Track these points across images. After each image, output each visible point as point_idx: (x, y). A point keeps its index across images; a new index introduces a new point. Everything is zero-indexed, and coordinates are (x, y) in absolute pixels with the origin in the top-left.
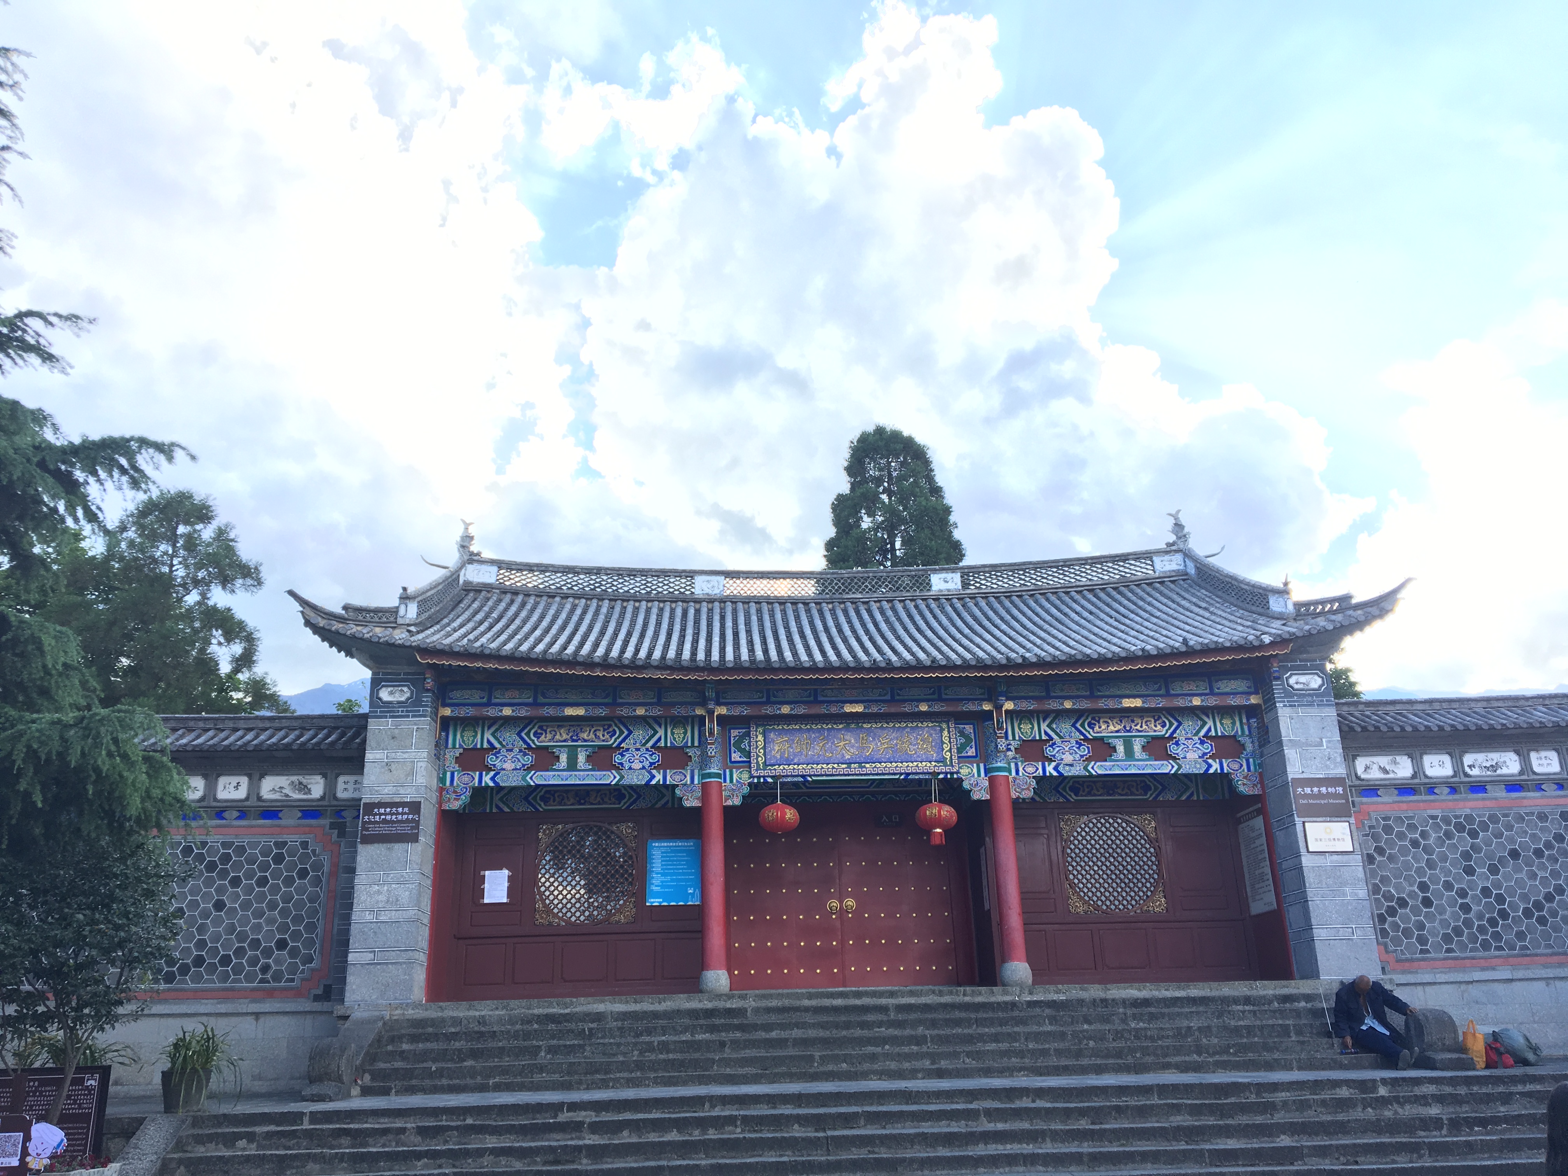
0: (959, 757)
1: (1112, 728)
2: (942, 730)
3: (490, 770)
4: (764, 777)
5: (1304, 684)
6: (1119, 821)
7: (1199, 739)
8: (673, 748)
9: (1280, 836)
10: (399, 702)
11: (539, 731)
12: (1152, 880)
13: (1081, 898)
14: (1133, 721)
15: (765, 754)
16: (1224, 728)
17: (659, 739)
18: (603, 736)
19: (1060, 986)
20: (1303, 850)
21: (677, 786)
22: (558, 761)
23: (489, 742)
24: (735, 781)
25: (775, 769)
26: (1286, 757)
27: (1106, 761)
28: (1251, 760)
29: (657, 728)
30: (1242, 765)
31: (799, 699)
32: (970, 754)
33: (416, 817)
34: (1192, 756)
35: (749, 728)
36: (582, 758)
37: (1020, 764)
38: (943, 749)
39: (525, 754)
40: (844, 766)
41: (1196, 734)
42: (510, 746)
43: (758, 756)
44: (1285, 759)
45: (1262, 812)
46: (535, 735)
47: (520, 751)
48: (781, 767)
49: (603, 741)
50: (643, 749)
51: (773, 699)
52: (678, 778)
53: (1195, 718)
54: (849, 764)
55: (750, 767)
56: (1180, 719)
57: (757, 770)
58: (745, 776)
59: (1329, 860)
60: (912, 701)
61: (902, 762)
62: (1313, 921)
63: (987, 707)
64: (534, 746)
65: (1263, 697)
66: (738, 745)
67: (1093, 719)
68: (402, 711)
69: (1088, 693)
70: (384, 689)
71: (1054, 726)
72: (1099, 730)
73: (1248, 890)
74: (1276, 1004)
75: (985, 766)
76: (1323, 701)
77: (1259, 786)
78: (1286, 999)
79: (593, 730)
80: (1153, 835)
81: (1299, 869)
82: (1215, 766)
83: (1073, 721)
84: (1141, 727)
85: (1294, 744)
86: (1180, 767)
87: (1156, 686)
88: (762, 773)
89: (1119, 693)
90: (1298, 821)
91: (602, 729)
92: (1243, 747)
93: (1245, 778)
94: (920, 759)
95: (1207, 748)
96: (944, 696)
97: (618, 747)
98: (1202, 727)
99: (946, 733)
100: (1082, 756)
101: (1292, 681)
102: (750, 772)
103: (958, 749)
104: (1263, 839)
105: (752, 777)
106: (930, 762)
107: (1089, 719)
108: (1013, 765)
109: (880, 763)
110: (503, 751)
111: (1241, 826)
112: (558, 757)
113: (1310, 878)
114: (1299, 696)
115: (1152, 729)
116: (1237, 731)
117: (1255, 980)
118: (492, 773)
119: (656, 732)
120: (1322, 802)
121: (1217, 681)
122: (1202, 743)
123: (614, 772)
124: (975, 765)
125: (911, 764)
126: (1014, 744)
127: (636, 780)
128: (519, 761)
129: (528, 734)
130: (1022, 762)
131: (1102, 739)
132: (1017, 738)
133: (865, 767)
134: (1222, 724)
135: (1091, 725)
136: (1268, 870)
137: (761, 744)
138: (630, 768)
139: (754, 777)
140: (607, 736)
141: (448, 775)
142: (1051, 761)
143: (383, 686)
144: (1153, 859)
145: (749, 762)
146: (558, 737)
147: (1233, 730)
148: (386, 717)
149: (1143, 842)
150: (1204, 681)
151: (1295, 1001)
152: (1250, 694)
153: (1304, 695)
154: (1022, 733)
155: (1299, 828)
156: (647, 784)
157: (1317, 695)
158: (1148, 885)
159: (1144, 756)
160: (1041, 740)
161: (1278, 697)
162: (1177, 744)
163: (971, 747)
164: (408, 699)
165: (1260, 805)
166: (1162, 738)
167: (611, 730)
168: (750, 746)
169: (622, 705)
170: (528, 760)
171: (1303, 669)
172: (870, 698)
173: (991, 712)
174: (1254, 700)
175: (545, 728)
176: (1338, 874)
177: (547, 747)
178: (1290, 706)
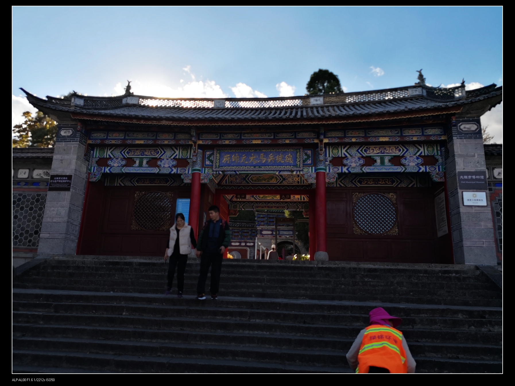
0: (303, 164)
1: (375, 152)
2: (297, 153)
3: (109, 166)
4: (218, 171)
5: (468, 128)
6: (380, 196)
7: (416, 157)
8: (182, 159)
9: (451, 200)
10: (68, 136)
11: (129, 151)
12: (393, 221)
13: (360, 228)
14: (385, 149)
15: (219, 162)
16: (429, 152)
17: (176, 155)
18: (154, 153)
19: (337, 262)
20: (461, 205)
21: (182, 174)
22: (135, 163)
23: (109, 155)
24: (206, 173)
25: (223, 168)
26: (456, 162)
27: (371, 166)
28: (441, 166)
29: (176, 150)
30: (436, 169)
31: (234, 138)
32: (308, 163)
33: (70, 181)
34: (412, 164)
35: (214, 151)
36: (145, 162)
37: (331, 167)
38: (297, 161)
39: (123, 161)
40: (252, 167)
41: (415, 155)
42: (117, 157)
43: (216, 163)
44: (455, 163)
45: (445, 190)
46: (127, 153)
47: (121, 159)
48: (226, 167)
49: (154, 156)
50: (170, 159)
51: (222, 138)
52: (182, 171)
53: (415, 148)
54: (255, 166)
55: (212, 167)
56: (407, 148)
57: (215, 168)
58: (211, 171)
59: (474, 210)
60: (283, 139)
61: (278, 166)
62: (464, 237)
63: (316, 141)
64: (126, 157)
65: (448, 136)
66: (209, 158)
67: (367, 148)
68: (69, 140)
69: (364, 135)
70: (63, 131)
71: (348, 151)
72: (369, 153)
73: (437, 226)
74: (440, 274)
75: (315, 168)
76: (477, 136)
77: (443, 178)
78: (446, 272)
79: (150, 151)
80: (395, 202)
81: (459, 213)
82: (423, 169)
83: (358, 148)
84: (389, 151)
85: (460, 156)
86: (406, 169)
87: (396, 132)
88: (217, 169)
89: (379, 135)
90: (460, 191)
91: (153, 151)
92: (437, 160)
93: (437, 174)
94: (286, 165)
95: (420, 161)
96: (297, 137)
97: (160, 158)
98: (418, 152)
99: (298, 154)
100: (360, 164)
101: (462, 127)
102: (212, 169)
103: (303, 160)
104: (444, 203)
105: (213, 171)
106: (290, 166)
107: (365, 148)
108: (328, 168)
109: (268, 166)
110: (115, 159)
111: (436, 198)
112: (135, 162)
113: (464, 217)
114: (465, 134)
115: (394, 152)
116: (435, 153)
117: (432, 263)
118: (109, 168)
119: (175, 152)
120: (473, 182)
121: (426, 129)
122: (417, 158)
123: (157, 168)
124: (311, 167)
125: (282, 167)
126: (329, 159)
127: (165, 171)
128: (120, 163)
129: (124, 153)
130: (332, 166)
131: (370, 157)
132: (331, 156)
133: (261, 168)
134: (428, 150)
135: (365, 151)
136: (445, 216)
137: (218, 158)
138: (164, 167)
139: (214, 171)
140: (155, 154)
141: (93, 168)
142: (345, 166)
143: (63, 130)
144: (394, 212)
145: (213, 165)
146: (136, 154)
147: (432, 153)
148: (62, 142)
149: (390, 205)
150: (420, 130)
151: (450, 273)
152: (441, 135)
153: (467, 134)
154: (333, 154)
155: (460, 194)
156: (170, 173)
157: (474, 134)
158: (391, 223)
159: (390, 164)
160: (342, 157)
161: (454, 135)
162: (405, 159)
163: (310, 160)
164: (71, 135)
165: (443, 187)
166: (399, 156)
167: (157, 151)
168: (213, 158)
169: (159, 140)
170: (124, 163)
171: (468, 121)
172: (264, 138)
173: (317, 143)
174: (443, 138)
175: (131, 150)
176: (478, 216)
177: (131, 158)
178: (460, 138)
